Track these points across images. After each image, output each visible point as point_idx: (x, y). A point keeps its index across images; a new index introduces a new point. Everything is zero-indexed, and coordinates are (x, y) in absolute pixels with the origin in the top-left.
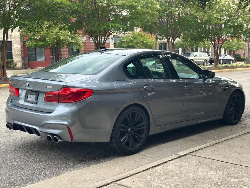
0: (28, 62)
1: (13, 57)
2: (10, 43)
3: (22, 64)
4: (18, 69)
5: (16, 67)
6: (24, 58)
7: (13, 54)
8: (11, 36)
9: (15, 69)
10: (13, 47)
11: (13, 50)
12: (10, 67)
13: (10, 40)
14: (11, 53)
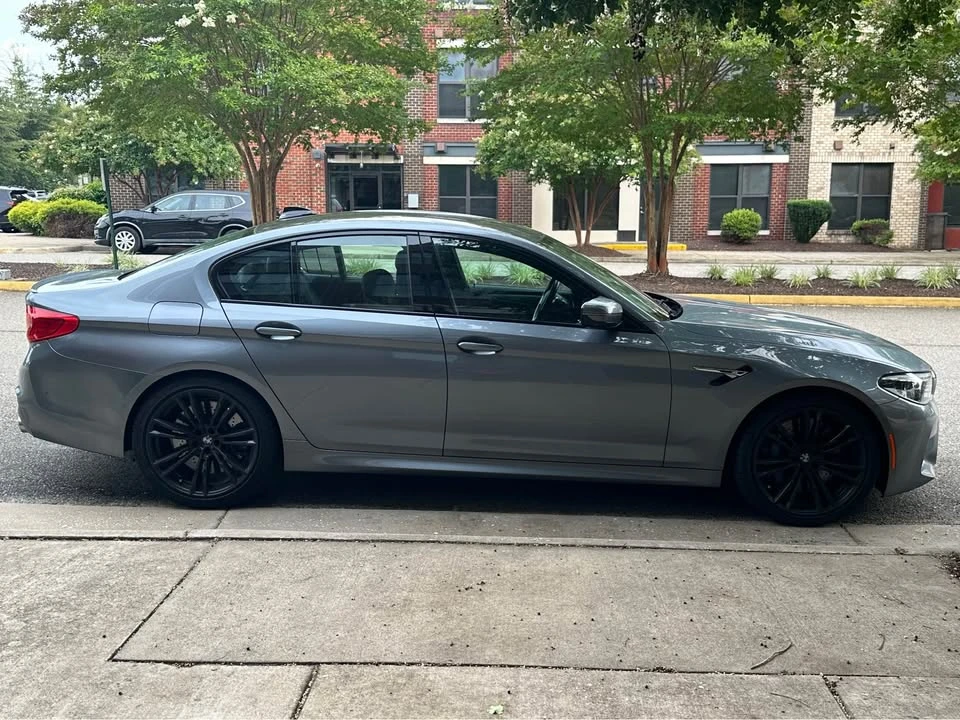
0: (941, 230)
1: (892, 212)
2: (887, 169)
3: (920, 235)
4: (903, 249)
5: (889, 245)
6: (927, 217)
7: (893, 203)
8: (893, 148)
9: (886, 249)
10: (895, 182)
11: (894, 191)
12: (871, 243)
13: (890, 161)
14: (887, 201)
